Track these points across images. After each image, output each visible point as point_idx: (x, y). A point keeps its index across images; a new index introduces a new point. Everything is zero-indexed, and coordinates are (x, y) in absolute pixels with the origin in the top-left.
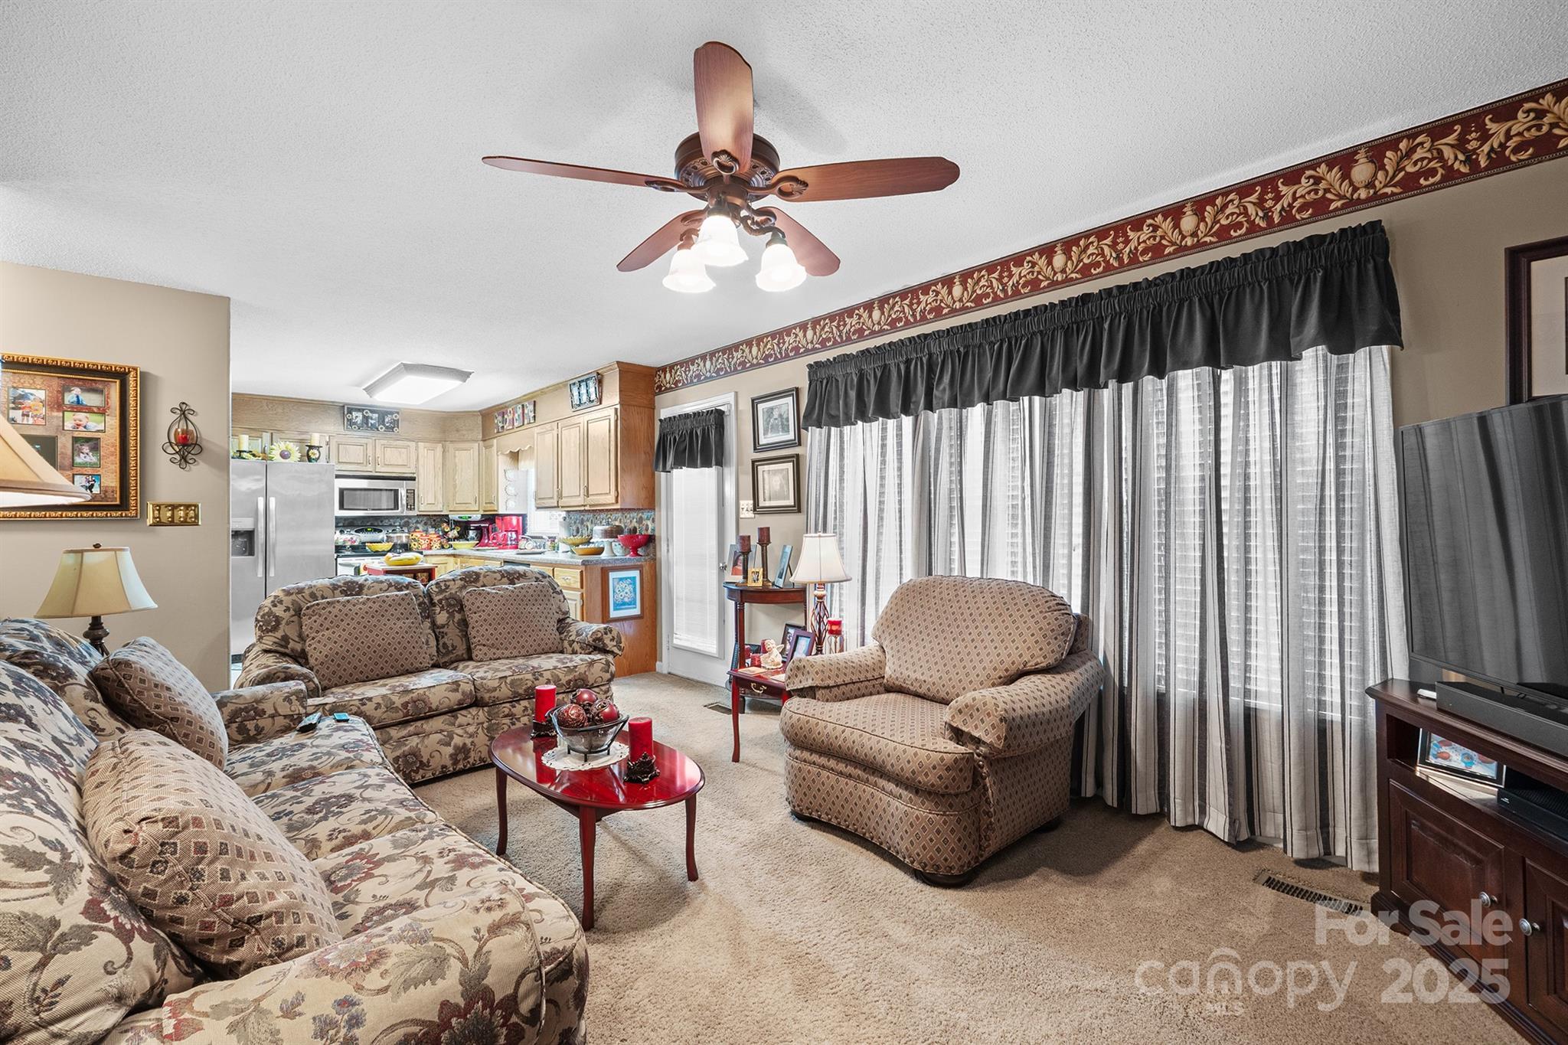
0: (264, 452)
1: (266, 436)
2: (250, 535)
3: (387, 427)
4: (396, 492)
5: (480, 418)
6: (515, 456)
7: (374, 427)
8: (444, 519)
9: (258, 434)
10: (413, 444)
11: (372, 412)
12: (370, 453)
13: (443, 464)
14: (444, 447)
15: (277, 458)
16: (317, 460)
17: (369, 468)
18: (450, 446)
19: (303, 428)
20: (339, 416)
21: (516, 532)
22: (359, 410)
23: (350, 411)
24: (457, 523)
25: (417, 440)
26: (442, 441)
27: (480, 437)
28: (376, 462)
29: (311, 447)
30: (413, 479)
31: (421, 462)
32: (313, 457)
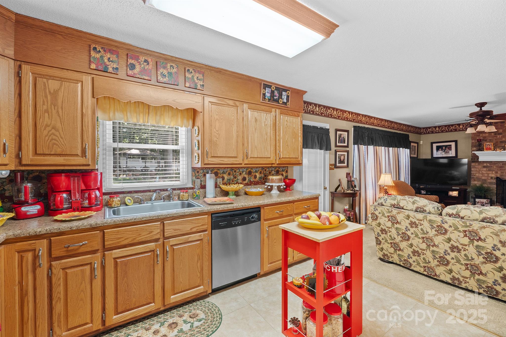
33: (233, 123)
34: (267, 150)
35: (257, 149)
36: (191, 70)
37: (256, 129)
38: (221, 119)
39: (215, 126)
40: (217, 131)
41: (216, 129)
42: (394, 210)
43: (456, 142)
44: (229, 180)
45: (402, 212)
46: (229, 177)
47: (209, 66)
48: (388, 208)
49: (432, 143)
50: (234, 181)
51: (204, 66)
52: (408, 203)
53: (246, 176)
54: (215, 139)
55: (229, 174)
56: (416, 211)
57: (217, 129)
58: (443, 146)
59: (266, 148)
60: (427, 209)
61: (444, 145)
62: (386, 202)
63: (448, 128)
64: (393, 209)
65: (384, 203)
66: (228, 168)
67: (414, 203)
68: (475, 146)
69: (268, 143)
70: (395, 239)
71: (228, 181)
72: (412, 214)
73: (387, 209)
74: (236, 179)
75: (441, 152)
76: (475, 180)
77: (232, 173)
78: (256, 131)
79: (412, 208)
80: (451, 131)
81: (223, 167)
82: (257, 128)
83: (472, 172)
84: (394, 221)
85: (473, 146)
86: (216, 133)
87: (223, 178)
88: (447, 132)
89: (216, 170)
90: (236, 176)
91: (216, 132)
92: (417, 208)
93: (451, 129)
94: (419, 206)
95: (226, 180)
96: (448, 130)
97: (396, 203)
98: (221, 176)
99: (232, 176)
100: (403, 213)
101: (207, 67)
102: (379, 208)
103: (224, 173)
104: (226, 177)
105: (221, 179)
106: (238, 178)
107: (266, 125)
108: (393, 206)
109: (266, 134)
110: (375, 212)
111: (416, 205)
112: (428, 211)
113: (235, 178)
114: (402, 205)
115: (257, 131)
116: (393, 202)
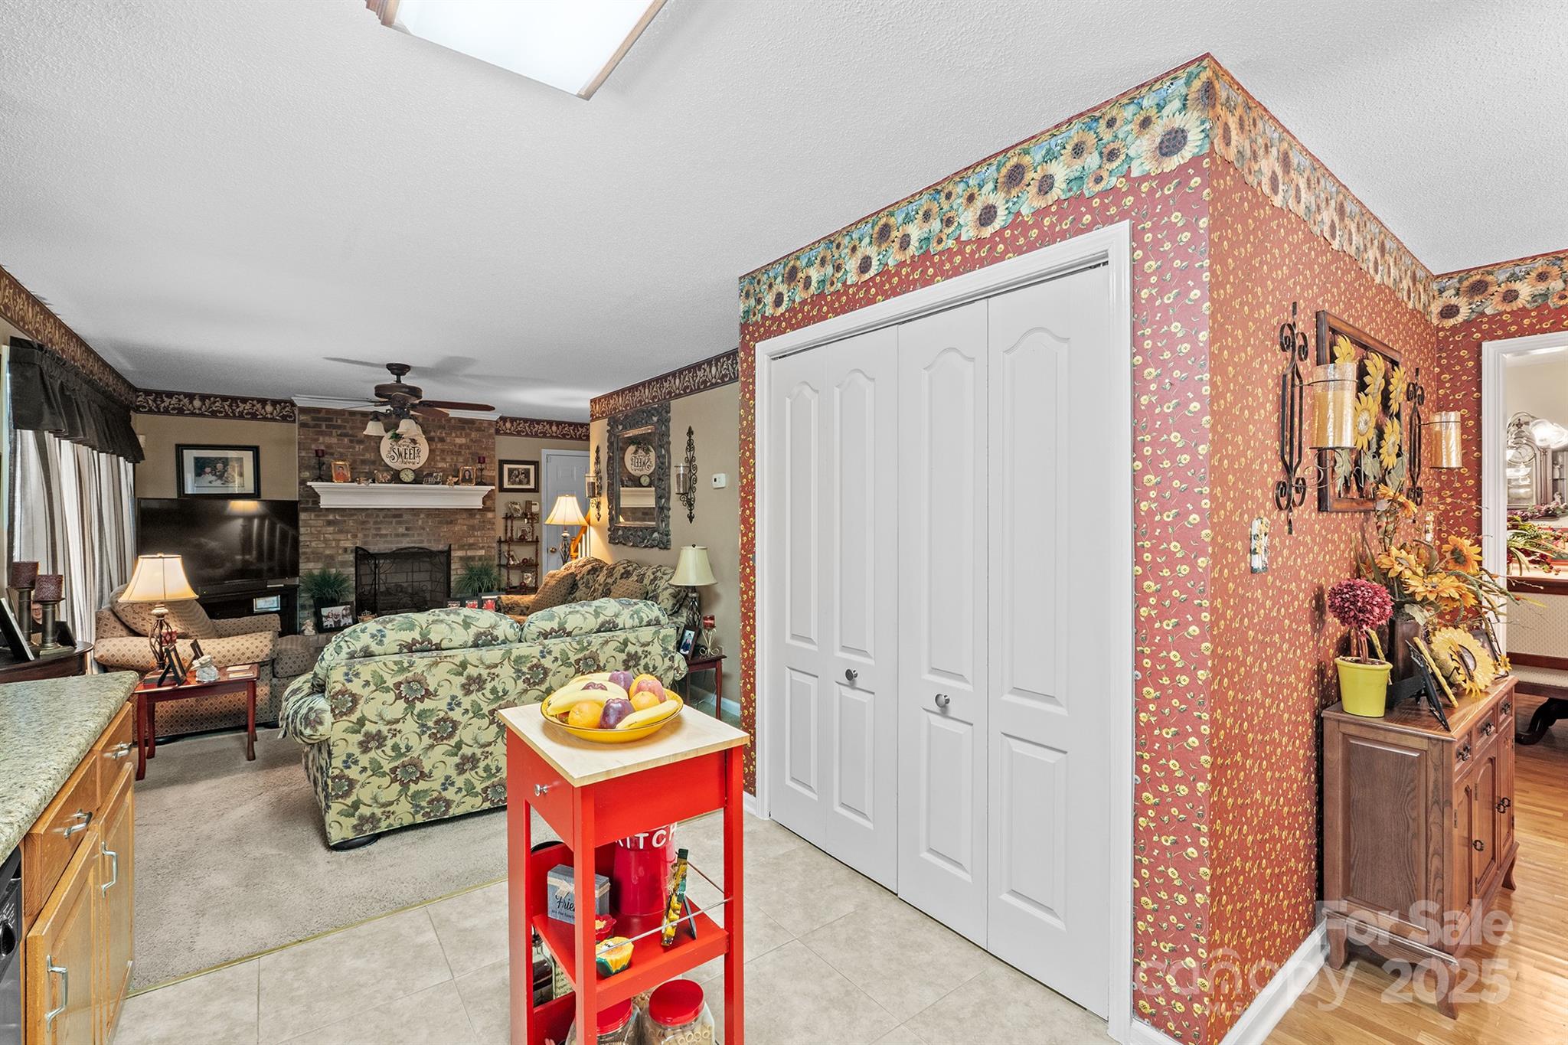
42: (418, 661)
43: (256, 450)
45: (446, 657)
48: (396, 658)
49: (180, 448)
52: (452, 629)
56: (475, 645)
58: (216, 459)
60: (499, 633)
61: (221, 459)
62: (381, 641)
63: (230, 406)
64: (416, 657)
65: (374, 647)
67: (466, 625)
68: (308, 468)
70: (408, 749)
72: (472, 655)
73: (396, 663)
75: (211, 478)
76: (308, 560)
79: (466, 639)
80: (241, 416)
83: (302, 538)
84: (413, 691)
85: (302, 467)
88: (227, 416)
92: (478, 636)
93: (241, 409)
94: (482, 631)
96: (232, 412)
97: (418, 638)
100: (448, 659)
102: (365, 667)
108: (410, 648)
110: (349, 686)
111: (473, 630)
112: (501, 638)
114: (435, 638)
116: (408, 636)
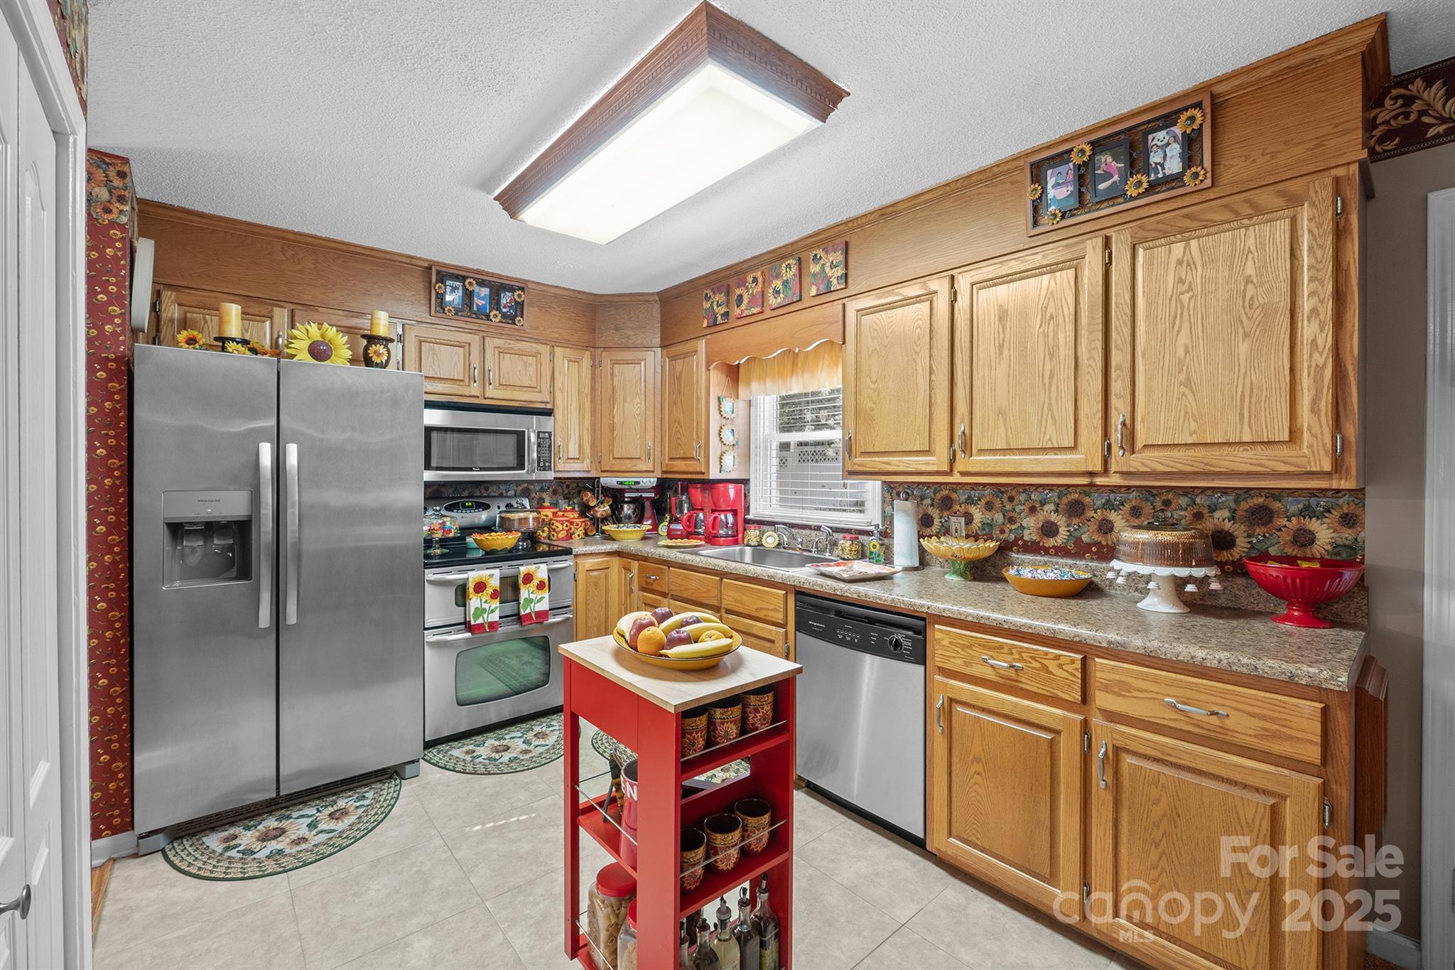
0: (275, 345)
1: (281, 315)
2: (241, 529)
3: (504, 315)
4: (520, 436)
5: (657, 306)
6: (733, 374)
7: (483, 315)
8: (590, 484)
9: (264, 310)
10: (544, 349)
11: (481, 283)
12: (475, 360)
13: (593, 389)
14: (593, 358)
15: (304, 356)
16: (384, 366)
17: (475, 389)
18: (607, 358)
19: (355, 305)
20: (420, 287)
21: (735, 512)
22: (457, 277)
23: (442, 278)
24: (608, 491)
25: (553, 344)
26: (591, 346)
27: (657, 340)
28: (485, 381)
29: (372, 339)
30: (548, 413)
31: (558, 384)
32: (376, 359)
33: (918, 349)
34: (1053, 418)
35: (1005, 420)
36: (820, 253)
37: (1001, 347)
38: (886, 347)
39: (870, 370)
40: (872, 382)
41: (871, 378)
44: (990, 525)
46: (989, 515)
47: (851, 221)
50: (1007, 531)
51: (841, 227)
53: (1060, 521)
54: (870, 405)
55: (989, 507)
57: (874, 379)
59: (1050, 409)
66: (984, 485)
69: (1063, 387)
71: (984, 529)
74: (1013, 527)
77: (998, 504)
78: (1001, 354)
81: (970, 484)
82: (1006, 344)
86: (871, 389)
87: (969, 519)
89: (947, 492)
90: (1015, 515)
91: (872, 386)
95: (980, 525)
98: (962, 509)
99: (1001, 514)
101: (850, 225)
103: (970, 501)
104: (978, 515)
105: (962, 520)
106: (1024, 524)
107: (1052, 317)
109: (1051, 356)
113: (1012, 520)
115: (1006, 353)
